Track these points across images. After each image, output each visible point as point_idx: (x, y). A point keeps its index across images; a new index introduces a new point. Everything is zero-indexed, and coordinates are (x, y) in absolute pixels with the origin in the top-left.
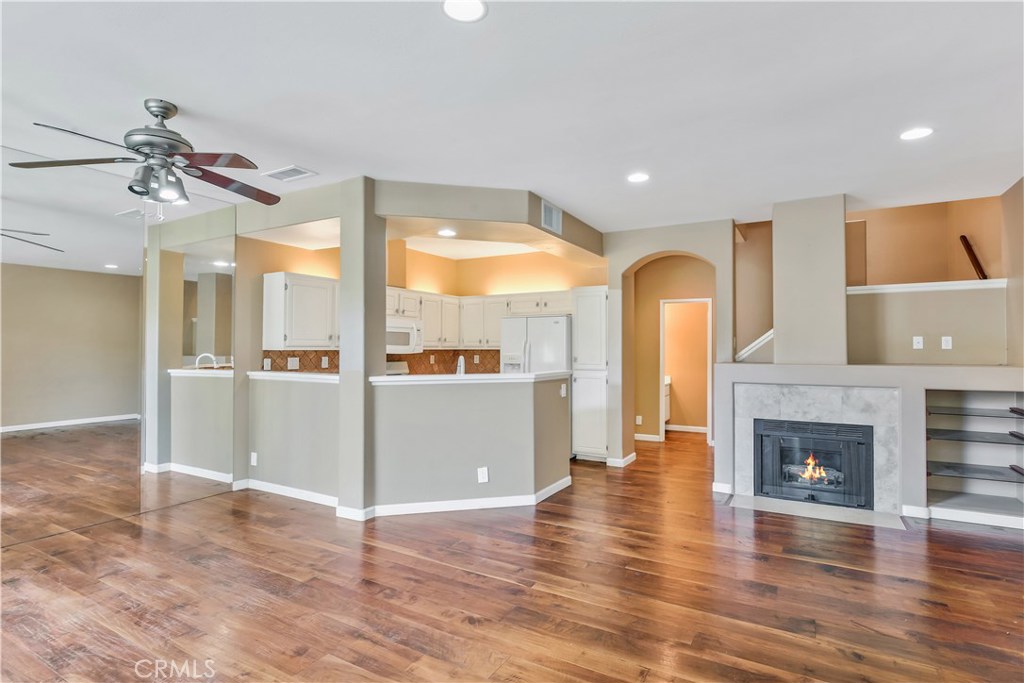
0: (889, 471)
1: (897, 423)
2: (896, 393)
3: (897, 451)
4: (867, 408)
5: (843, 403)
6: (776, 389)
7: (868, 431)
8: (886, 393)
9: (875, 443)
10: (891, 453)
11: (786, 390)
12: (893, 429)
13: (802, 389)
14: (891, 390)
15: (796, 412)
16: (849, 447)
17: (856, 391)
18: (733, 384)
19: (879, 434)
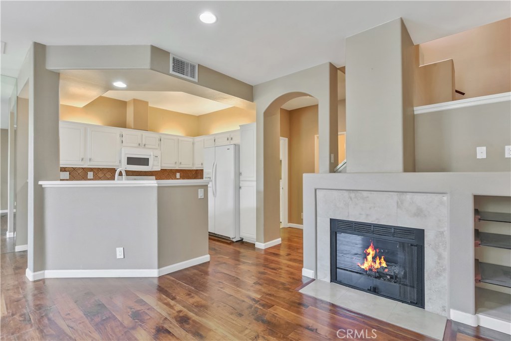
0: (438, 274)
1: (446, 229)
2: (445, 198)
3: (446, 254)
4: (419, 213)
5: (398, 206)
6: (346, 194)
7: (419, 234)
8: (436, 198)
9: (426, 245)
10: (440, 256)
11: (353, 195)
12: (442, 233)
13: (365, 194)
14: (440, 196)
15: (360, 214)
16: (404, 247)
17: (409, 196)
18: (316, 190)
19: (429, 239)
